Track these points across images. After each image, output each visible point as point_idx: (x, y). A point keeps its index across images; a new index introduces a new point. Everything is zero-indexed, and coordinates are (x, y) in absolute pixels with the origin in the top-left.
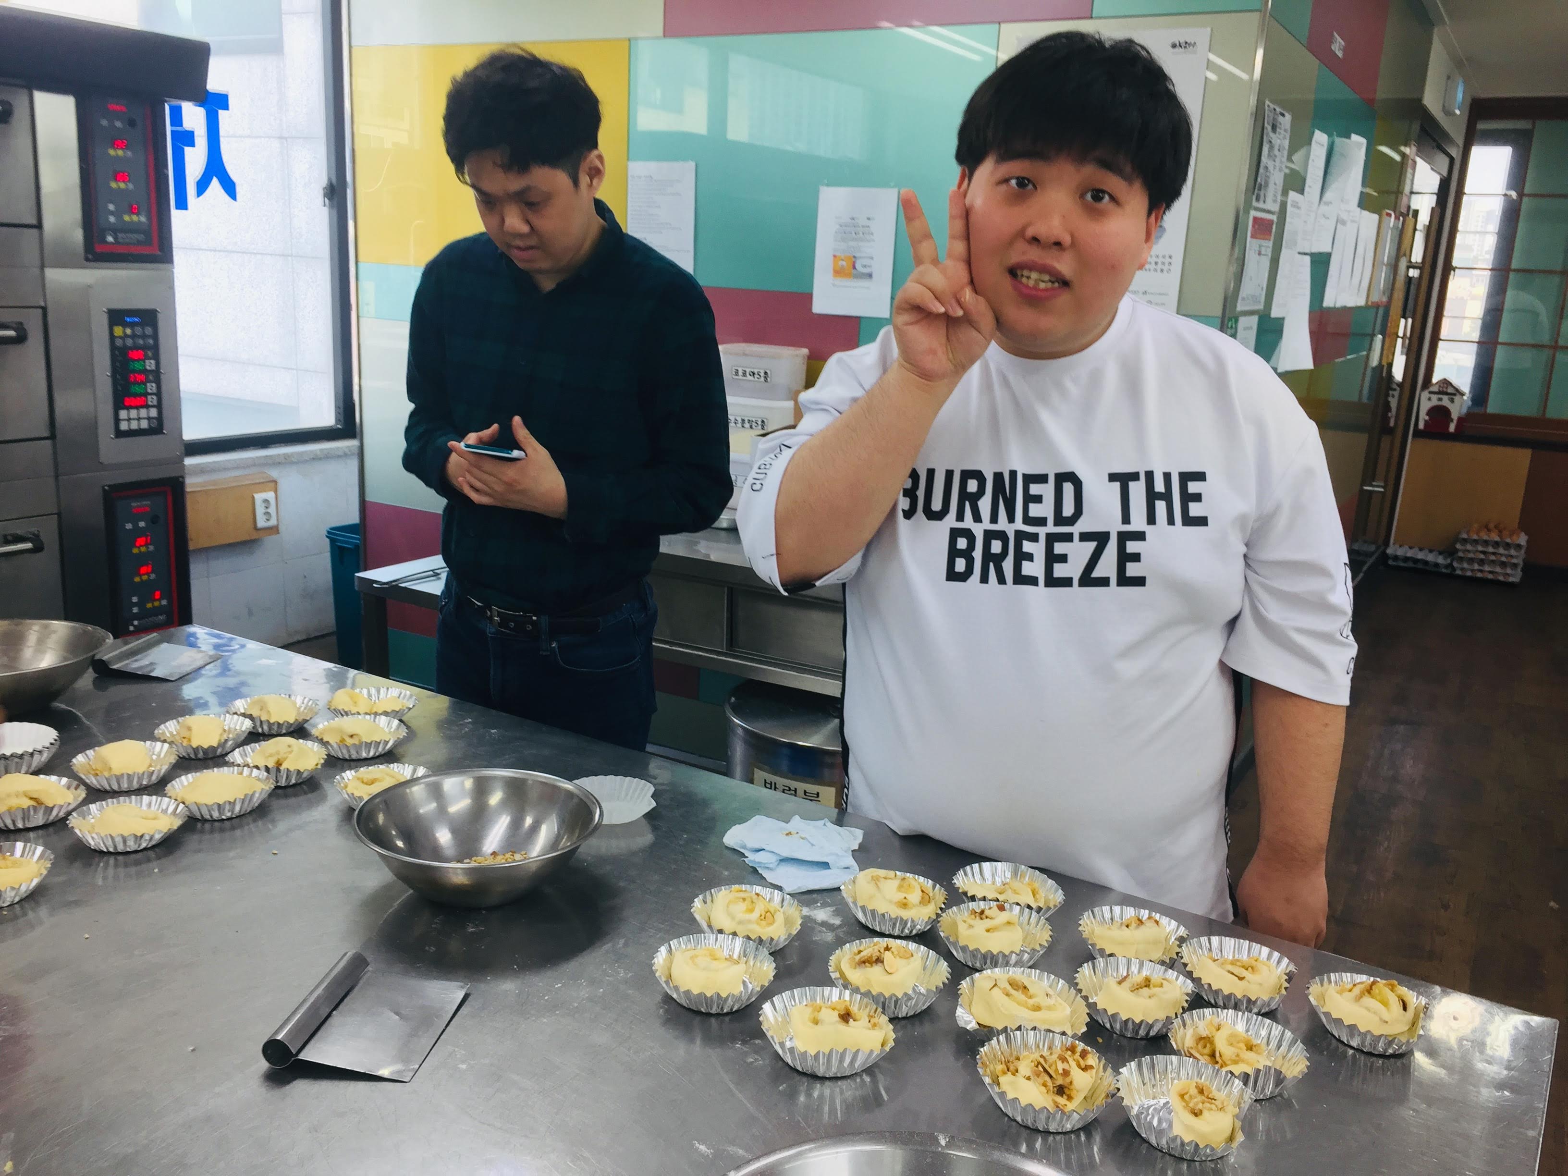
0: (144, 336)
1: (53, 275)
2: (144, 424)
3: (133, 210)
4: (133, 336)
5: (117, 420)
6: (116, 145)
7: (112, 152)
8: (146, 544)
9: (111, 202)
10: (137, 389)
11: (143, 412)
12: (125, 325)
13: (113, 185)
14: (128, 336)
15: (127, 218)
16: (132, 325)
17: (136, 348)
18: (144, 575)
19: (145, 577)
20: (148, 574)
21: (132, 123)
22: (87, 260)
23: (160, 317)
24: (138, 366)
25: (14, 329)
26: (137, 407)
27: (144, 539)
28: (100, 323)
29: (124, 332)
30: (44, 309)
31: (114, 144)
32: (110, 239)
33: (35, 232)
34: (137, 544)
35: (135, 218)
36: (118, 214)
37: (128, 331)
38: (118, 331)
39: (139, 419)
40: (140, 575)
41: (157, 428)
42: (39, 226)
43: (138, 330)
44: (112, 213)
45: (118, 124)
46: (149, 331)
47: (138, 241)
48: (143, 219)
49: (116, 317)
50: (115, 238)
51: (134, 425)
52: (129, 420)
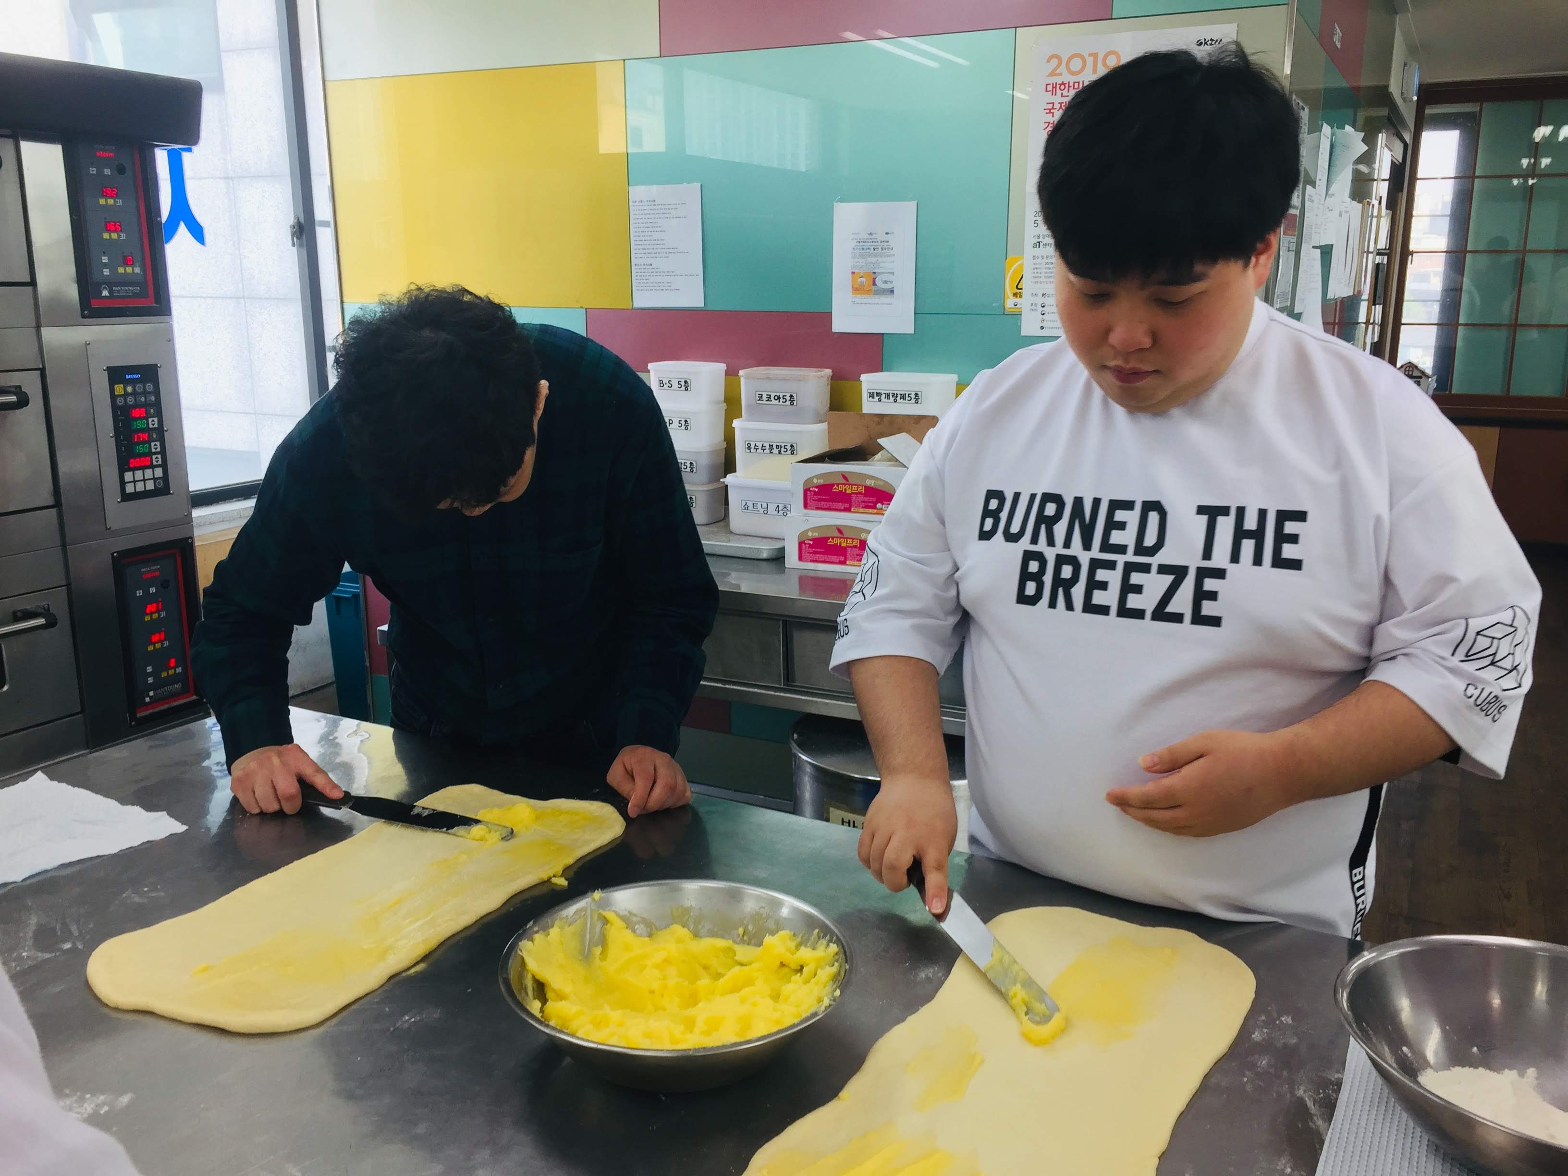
0: (145, 393)
1: (50, 334)
2: (150, 486)
3: (127, 262)
4: (134, 394)
5: (123, 483)
6: (107, 194)
7: (102, 201)
8: (158, 611)
9: (104, 254)
10: (141, 449)
11: (149, 473)
12: (126, 382)
13: (106, 236)
14: (129, 394)
15: (121, 270)
16: (132, 382)
17: (136, 406)
18: (157, 643)
19: (158, 646)
20: (161, 641)
21: (121, 170)
22: (84, 317)
23: (161, 373)
24: (139, 424)
25: (15, 394)
26: (143, 468)
27: (154, 605)
28: (101, 381)
29: (125, 390)
30: (43, 371)
31: (103, 192)
32: (105, 293)
33: (30, 288)
34: (148, 611)
35: (129, 270)
36: (111, 266)
37: (129, 389)
38: (119, 389)
39: (144, 480)
40: (154, 644)
41: (163, 488)
42: (33, 283)
43: (139, 387)
44: (106, 265)
45: (107, 172)
46: (150, 387)
47: (135, 293)
48: (137, 270)
49: (116, 374)
50: (111, 292)
51: (140, 487)
52: (134, 482)
